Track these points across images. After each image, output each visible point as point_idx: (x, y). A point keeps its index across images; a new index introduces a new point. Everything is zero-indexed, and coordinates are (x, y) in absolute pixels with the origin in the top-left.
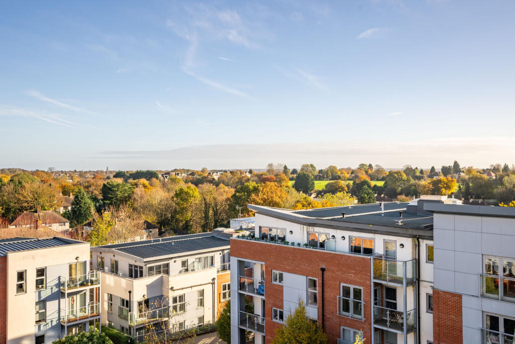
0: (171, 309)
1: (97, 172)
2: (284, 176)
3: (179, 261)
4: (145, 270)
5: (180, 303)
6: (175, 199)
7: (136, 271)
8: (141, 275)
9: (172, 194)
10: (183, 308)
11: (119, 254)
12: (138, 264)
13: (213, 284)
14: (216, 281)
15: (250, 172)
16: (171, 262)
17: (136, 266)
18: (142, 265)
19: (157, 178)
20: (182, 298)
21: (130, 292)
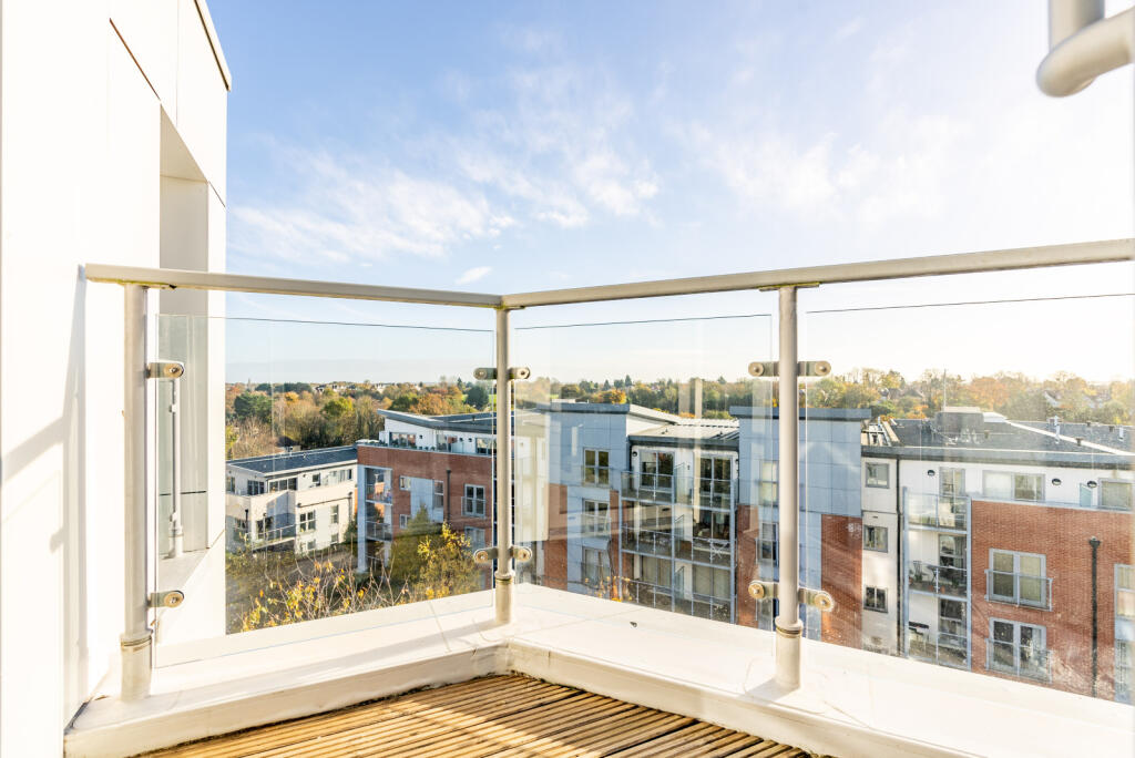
0: (298, 528)
1: (236, 385)
2: (457, 389)
3: (310, 476)
4: (267, 486)
5: (309, 520)
6: (324, 412)
7: (256, 488)
8: (262, 492)
9: (321, 407)
10: (312, 526)
11: (236, 470)
12: (257, 480)
13: (350, 498)
14: (353, 496)
15: (421, 385)
16: (299, 477)
17: (257, 483)
18: (263, 480)
19: (310, 391)
20: (311, 515)
21: (247, 511)
